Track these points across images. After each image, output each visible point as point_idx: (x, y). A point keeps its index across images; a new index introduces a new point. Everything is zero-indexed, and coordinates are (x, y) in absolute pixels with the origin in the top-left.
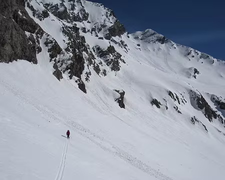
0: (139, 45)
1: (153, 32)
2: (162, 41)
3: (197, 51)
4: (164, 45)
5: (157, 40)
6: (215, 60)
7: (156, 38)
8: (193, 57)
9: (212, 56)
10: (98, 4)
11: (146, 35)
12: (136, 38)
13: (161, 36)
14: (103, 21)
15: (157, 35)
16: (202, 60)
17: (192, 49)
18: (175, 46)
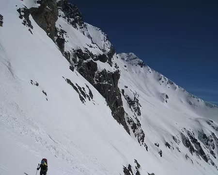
0: (125, 66)
1: (135, 56)
2: (141, 65)
3: (165, 78)
4: (142, 68)
5: (138, 64)
6: (177, 86)
7: (137, 62)
8: (163, 82)
9: (175, 83)
10: (97, 28)
11: (130, 58)
12: (123, 59)
13: (141, 61)
14: (103, 46)
15: (138, 59)
16: (169, 85)
17: (162, 75)
18: (150, 70)
